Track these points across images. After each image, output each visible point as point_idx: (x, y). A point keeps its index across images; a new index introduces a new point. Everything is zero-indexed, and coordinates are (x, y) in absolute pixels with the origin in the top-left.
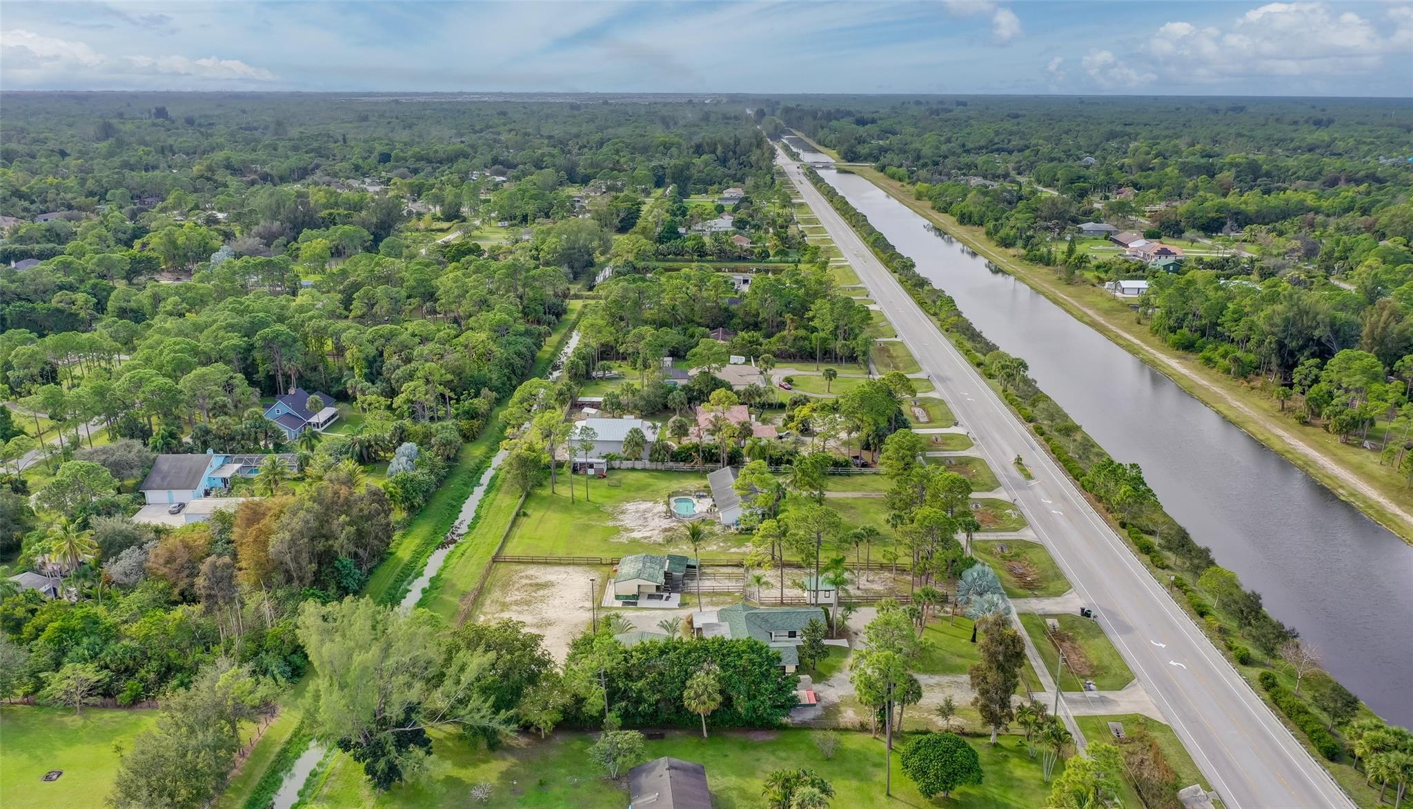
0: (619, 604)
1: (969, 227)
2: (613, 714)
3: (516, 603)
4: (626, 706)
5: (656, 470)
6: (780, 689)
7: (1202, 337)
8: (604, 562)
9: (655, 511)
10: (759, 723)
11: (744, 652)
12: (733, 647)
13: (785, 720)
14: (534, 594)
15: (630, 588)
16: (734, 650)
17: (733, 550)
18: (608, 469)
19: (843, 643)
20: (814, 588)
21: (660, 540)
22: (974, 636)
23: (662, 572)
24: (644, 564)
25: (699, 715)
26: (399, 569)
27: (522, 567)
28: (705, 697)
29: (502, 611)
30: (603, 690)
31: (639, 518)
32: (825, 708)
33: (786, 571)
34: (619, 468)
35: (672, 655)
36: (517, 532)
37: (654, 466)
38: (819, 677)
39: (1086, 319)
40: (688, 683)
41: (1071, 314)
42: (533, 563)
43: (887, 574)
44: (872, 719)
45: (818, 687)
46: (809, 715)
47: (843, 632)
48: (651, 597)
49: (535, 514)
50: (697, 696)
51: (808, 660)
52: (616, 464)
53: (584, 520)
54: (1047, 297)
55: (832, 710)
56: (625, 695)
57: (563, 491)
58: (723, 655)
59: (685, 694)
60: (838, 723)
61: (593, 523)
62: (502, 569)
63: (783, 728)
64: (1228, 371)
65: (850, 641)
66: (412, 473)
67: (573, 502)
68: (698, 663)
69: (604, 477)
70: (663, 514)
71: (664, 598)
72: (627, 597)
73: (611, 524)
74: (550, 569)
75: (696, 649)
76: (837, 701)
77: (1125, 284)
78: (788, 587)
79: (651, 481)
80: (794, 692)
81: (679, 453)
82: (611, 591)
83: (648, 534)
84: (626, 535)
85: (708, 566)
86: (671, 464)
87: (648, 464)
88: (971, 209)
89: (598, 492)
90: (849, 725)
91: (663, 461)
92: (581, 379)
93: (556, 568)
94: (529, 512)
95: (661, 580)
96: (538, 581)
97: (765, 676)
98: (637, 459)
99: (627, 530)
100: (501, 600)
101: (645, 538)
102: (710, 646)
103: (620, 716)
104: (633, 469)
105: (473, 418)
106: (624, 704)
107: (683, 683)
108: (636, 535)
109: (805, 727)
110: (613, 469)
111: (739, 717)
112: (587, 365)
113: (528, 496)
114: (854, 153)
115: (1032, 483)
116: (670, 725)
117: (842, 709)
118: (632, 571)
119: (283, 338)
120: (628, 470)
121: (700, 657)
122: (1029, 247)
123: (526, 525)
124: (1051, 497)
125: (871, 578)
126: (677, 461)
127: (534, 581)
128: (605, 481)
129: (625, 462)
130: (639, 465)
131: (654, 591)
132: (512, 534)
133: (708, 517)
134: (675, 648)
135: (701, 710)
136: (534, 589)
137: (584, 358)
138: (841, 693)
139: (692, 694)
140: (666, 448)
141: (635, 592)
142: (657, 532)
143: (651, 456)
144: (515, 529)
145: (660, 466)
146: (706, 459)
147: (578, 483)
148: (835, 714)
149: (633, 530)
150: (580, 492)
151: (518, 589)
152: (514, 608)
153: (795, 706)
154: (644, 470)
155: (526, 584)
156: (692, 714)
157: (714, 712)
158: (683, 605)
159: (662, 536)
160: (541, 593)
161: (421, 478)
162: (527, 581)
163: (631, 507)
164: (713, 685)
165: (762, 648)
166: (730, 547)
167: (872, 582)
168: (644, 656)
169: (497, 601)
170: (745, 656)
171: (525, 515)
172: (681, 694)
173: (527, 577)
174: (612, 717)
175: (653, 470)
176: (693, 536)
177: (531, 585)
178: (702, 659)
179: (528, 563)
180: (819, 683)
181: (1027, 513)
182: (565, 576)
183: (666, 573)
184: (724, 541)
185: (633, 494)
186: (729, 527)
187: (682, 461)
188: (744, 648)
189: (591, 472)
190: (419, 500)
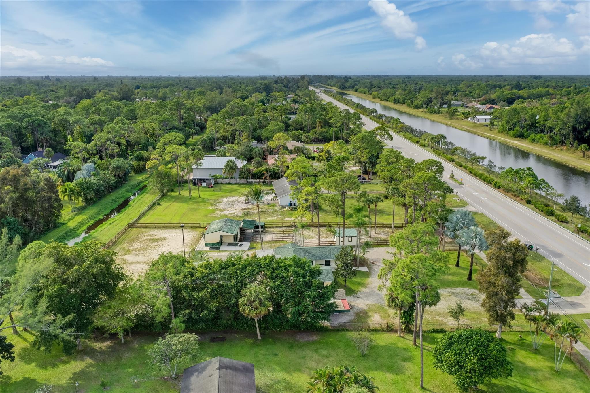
0: (207, 249)
1: (398, 105)
2: (178, 320)
3: (136, 250)
4: (190, 313)
5: (243, 184)
6: (321, 297)
7: (527, 131)
8: (202, 226)
9: (239, 200)
10: (304, 327)
11: (289, 266)
12: (281, 263)
13: (325, 323)
14: (150, 245)
15: (215, 238)
16: (282, 264)
17: (286, 219)
18: (215, 184)
19: (365, 269)
20: (341, 235)
21: (241, 215)
22: (458, 262)
23: (238, 228)
24: (226, 223)
25: (253, 319)
26: (64, 232)
27: (147, 230)
28: (256, 304)
29: (125, 254)
30: (168, 299)
31: (229, 204)
32: (357, 314)
33: (321, 229)
34: (221, 183)
35: (231, 270)
36: (151, 212)
37: (241, 181)
38: (350, 292)
39: (464, 129)
40: (243, 292)
41: (456, 128)
42: (155, 227)
43: (387, 230)
44: (397, 322)
45: (350, 299)
46: (344, 319)
47: (364, 262)
48: (230, 244)
49: (165, 204)
50: (250, 302)
51: (341, 280)
52: (220, 181)
53: (195, 206)
54: (442, 123)
55: (362, 315)
56: (189, 304)
57: (185, 193)
58: (273, 269)
59: (240, 301)
60: (368, 324)
61: (200, 208)
62: (134, 231)
63: (324, 330)
64: (546, 144)
65: (369, 268)
66: (88, 179)
67: (190, 198)
68: (253, 275)
69: (212, 187)
70: (244, 202)
71: (239, 245)
72: (213, 244)
73: (211, 208)
74: (165, 231)
75: (250, 264)
76: (365, 308)
77: (478, 117)
78: (323, 237)
79: (239, 188)
80: (332, 301)
81: (256, 174)
82: (202, 242)
83: (233, 212)
84: (219, 213)
85: (270, 227)
86: (252, 180)
87: (238, 181)
88: (399, 97)
89: (206, 194)
90: (378, 327)
91: (247, 178)
92: (208, 149)
93: (170, 230)
94: (161, 203)
95: (237, 232)
96: (156, 237)
97: (308, 285)
98: (232, 178)
99: (220, 210)
100: (127, 248)
101: (231, 214)
102: (262, 262)
103: (184, 322)
104: (230, 184)
105: (140, 160)
106: (187, 311)
107: (239, 292)
108: (226, 213)
109: (341, 329)
110: (218, 183)
111: (287, 321)
112: (212, 143)
113: (163, 196)
114: (344, 86)
115: (463, 186)
116: (229, 329)
117: (370, 314)
118: (217, 227)
119: (38, 122)
120: (227, 184)
121: (254, 270)
122: (429, 107)
123: (157, 210)
124: (477, 192)
125: (377, 232)
126: (255, 178)
127: (153, 238)
128: (212, 189)
129: (225, 180)
130: (233, 181)
131: (232, 240)
132: (148, 213)
133: (272, 202)
134: (234, 265)
135: (253, 314)
136: (151, 242)
137: (210, 139)
138: (368, 302)
139: (246, 301)
140: (249, 171)
141: (218, 240)
142: (238, 210)
143: (240, 175)
144: (150, 211)
145: (245, 181)
146: (272, 176)
147: (195, 189)
148: (365, 318)
149: (224, 210)
150: (195, 194)
151: (141, 242)
152: (134, 252)
153: (333, 312)
154: (236, 184)
155: (147, 239)
156: (246, 318)
157: (265, 317)
158: (250, 248)
159: (242, 212)
160: (156, 243)
161: (93, 181)
162: (149, 238)
163: (225, 200)
164: (263, 293)
165: (305, 263)
166: (285, 218)
167: (379, 233)
168: (207, 271)
169: (123, 249)
170: (291, 269)
171: (159, 204)
172: (237, 302)
173: (149, 235)
174: (176, 322)
175: (241, 184)
176: (256, 195)
177: (150, 240)
178: (255, 273)
179: (152, 227)
180: (350, 295)
181: (466, 199)
182: (175, 234)
183: (240, 229)
184: (281, 215)
185: (227, 194)
186: (284, 207)
187: (258, 178)
188: (291, 263)
189: (204, 184)
190: (91, 195)
